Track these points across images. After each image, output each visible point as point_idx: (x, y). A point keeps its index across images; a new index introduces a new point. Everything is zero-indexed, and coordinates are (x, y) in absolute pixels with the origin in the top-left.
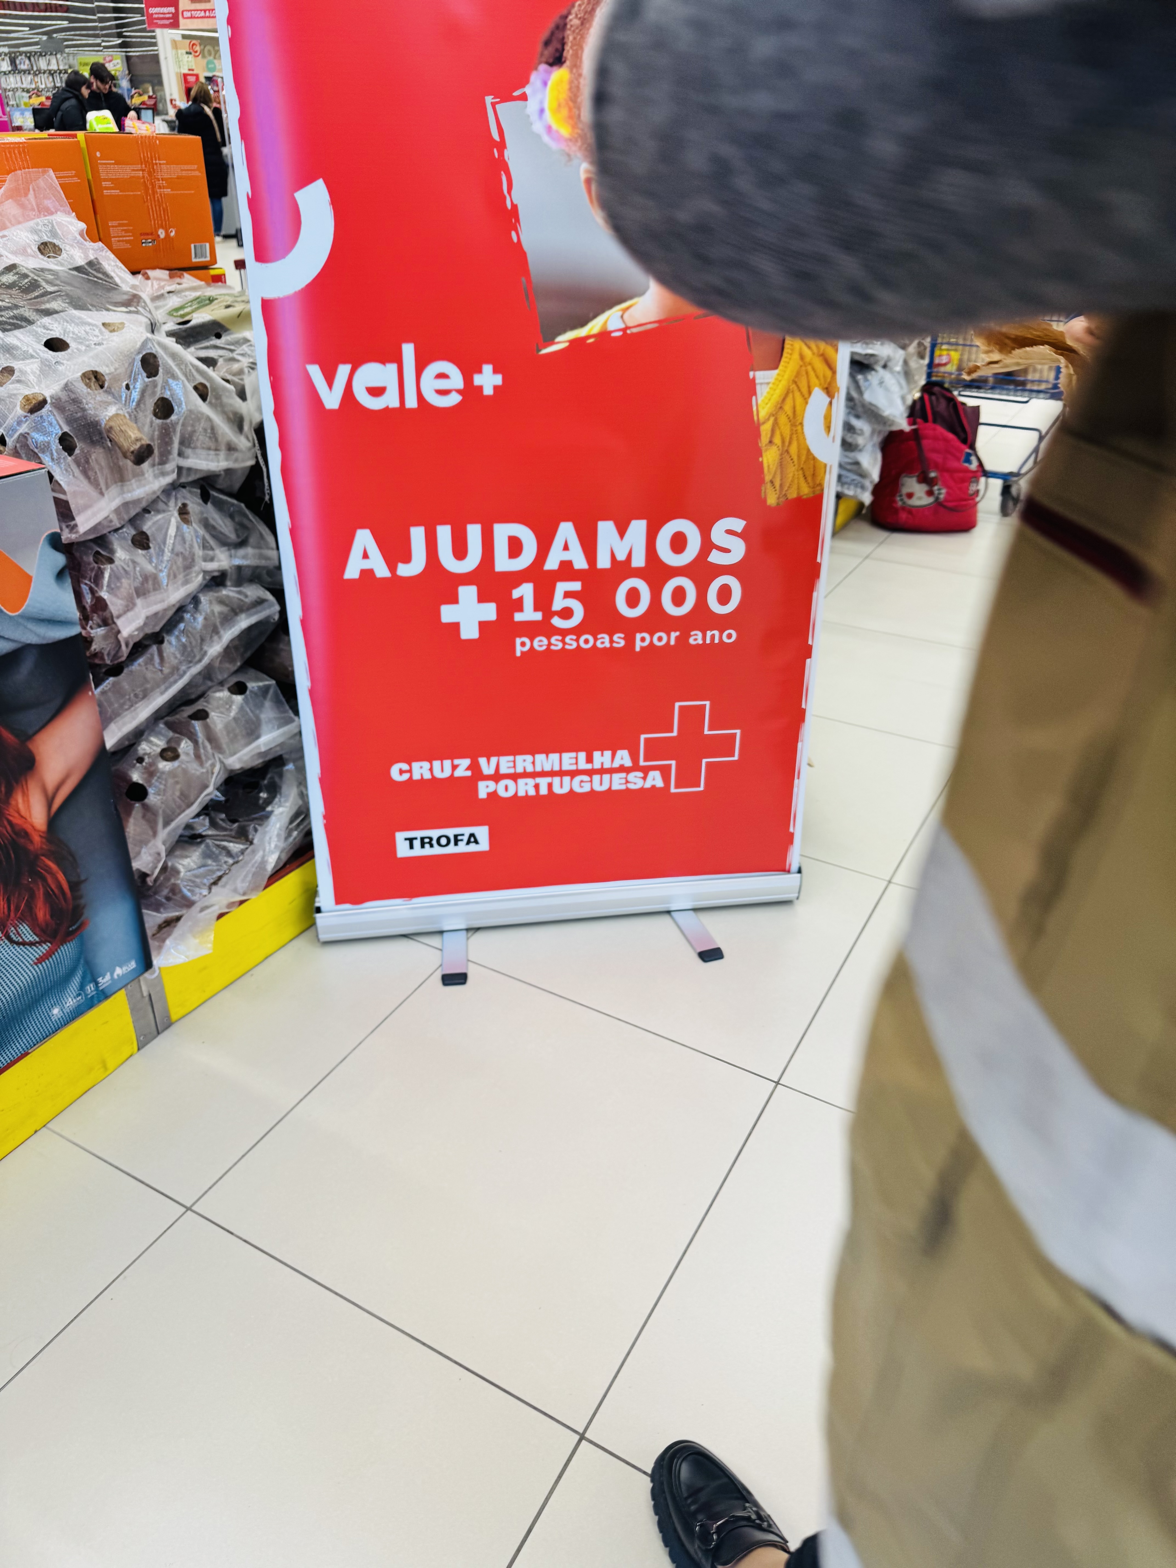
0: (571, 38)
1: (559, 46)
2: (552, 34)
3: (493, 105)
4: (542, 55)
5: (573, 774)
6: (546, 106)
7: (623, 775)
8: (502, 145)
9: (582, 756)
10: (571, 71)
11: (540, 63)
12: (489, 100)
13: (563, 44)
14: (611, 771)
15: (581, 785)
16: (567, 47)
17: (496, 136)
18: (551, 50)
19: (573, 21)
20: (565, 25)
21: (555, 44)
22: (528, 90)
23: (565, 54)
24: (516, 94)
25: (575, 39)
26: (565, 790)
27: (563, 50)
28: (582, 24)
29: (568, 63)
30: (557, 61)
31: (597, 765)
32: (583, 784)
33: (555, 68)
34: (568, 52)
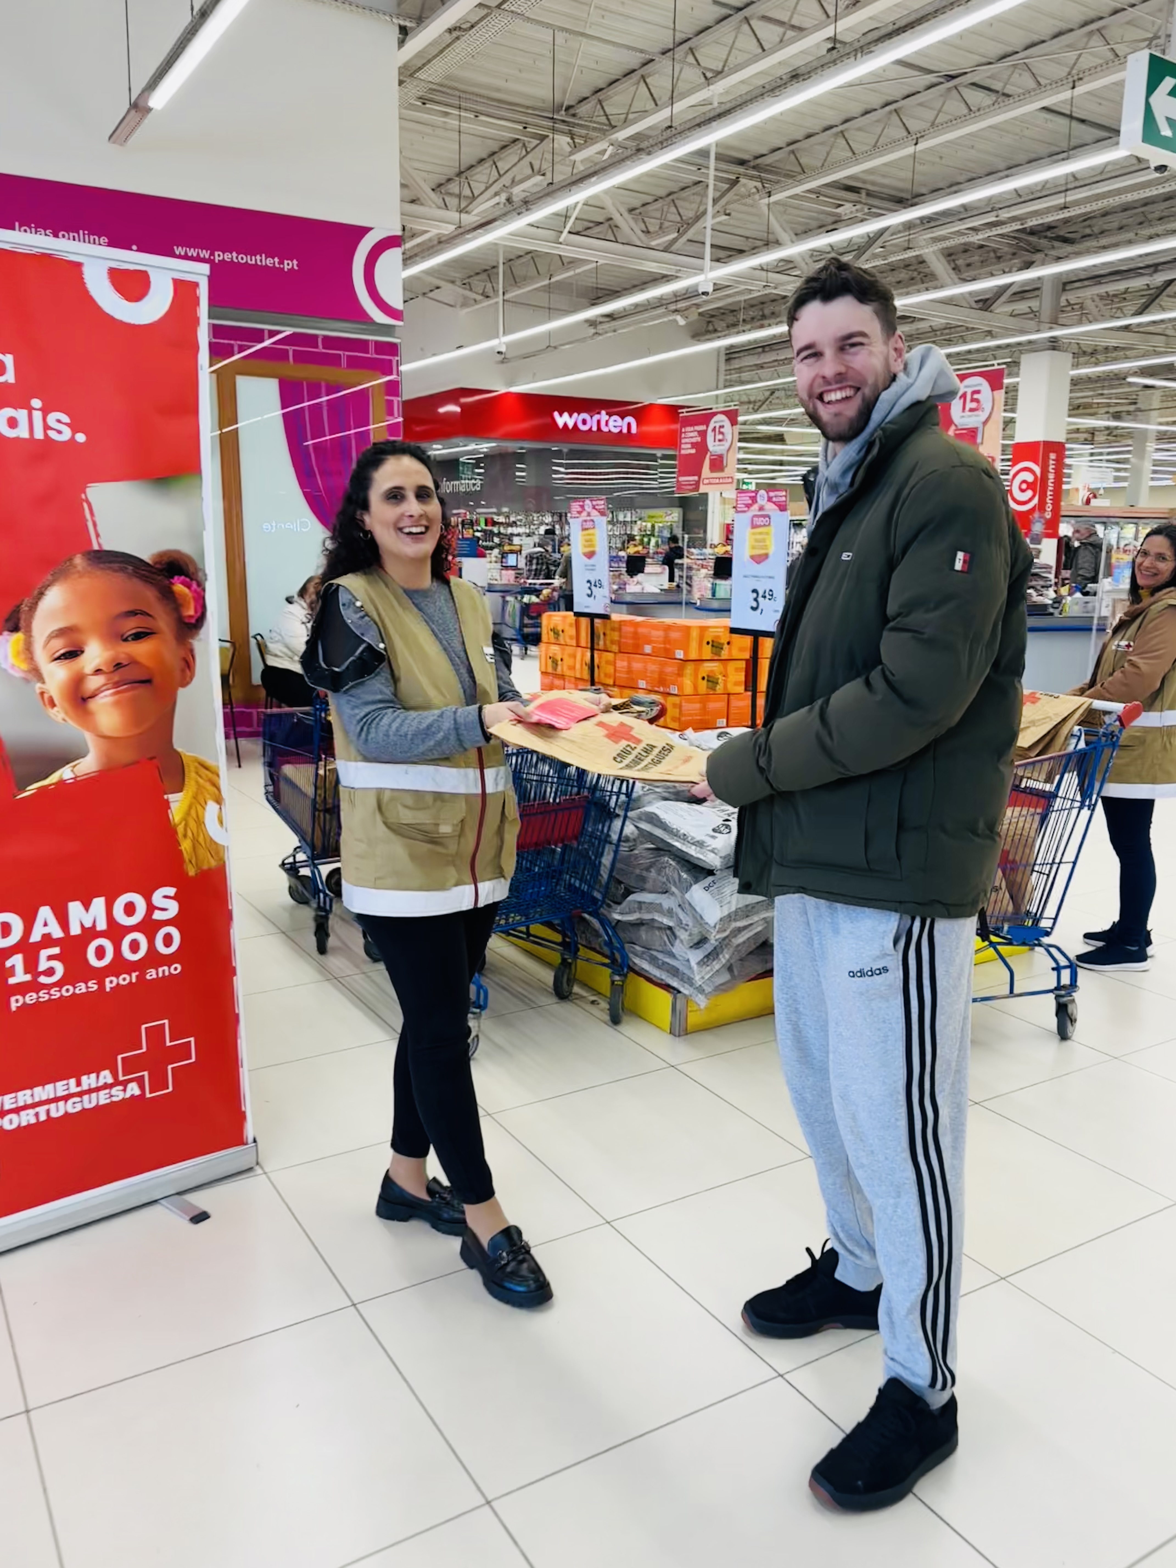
0: (23, 617)
2: (11, 615)
4: (5, 626)
5: (66, 1098)
6: (9, 653)
7: (107, 1091)
9: (72, 1082)
10: (25, 634)
11: (4, 630)
13: (18, 620)
14: (98, 1089)
15: (73, 1107)
18: (11, 623)
19: (24, 608)
20: (19, 610)
21: (13, 621)
23: (20, 625)
25: (26, 617)
26: (61, 1113)
27: (18, 623)
28: (31, 609)
29: (22, 630)
30: (15, 629)
31: (85, 1087)
32: (76, 1105)
33: (13, 633)
34: (22, 624)
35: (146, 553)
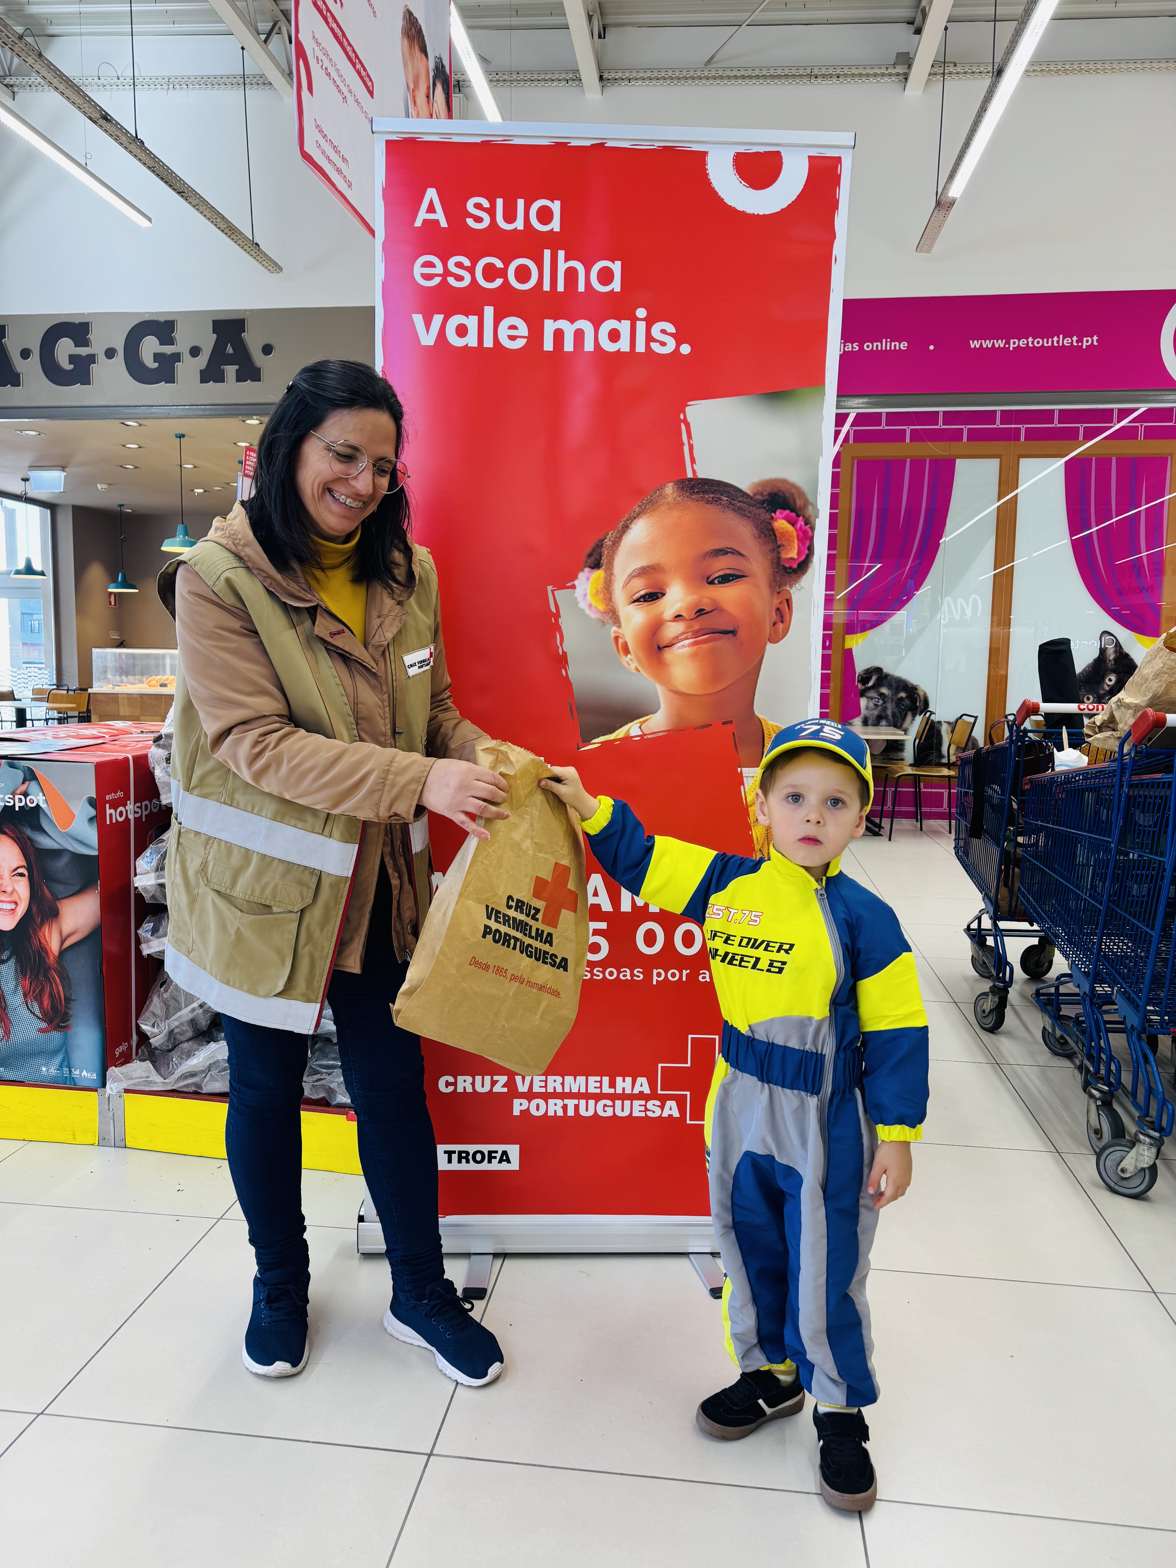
0: (606, 552)
1: (598, 557)
2: (594, 550)
3: (553, 591)
4: (586, 562)
5: (597, 1097)
6: (588, 592)
7: (643, 1102)
8: (557, 615)
9: (606, 1080)
10: (606, 572)
11: (585, 567)
12: (550, 588)
13: (601, 556)
14: (632, 1097)
15: (604, 1109)
16: (603, 558)
17: (553, 610)
18: (592, 559)
19: (608, 542)
20: (603, 545)
21: (596, 556)
22: (576, 582)
23: (602, 561)
24: (568, 585)
25: (608, 553)
26: (590, 1113)
27: (601, 559)
28: (613, 544)
29: (604, 567)
30: (596, 566)
31: (619, 1090)
33: (594, 570)
34: (604, 560)
35: (745, 482)
